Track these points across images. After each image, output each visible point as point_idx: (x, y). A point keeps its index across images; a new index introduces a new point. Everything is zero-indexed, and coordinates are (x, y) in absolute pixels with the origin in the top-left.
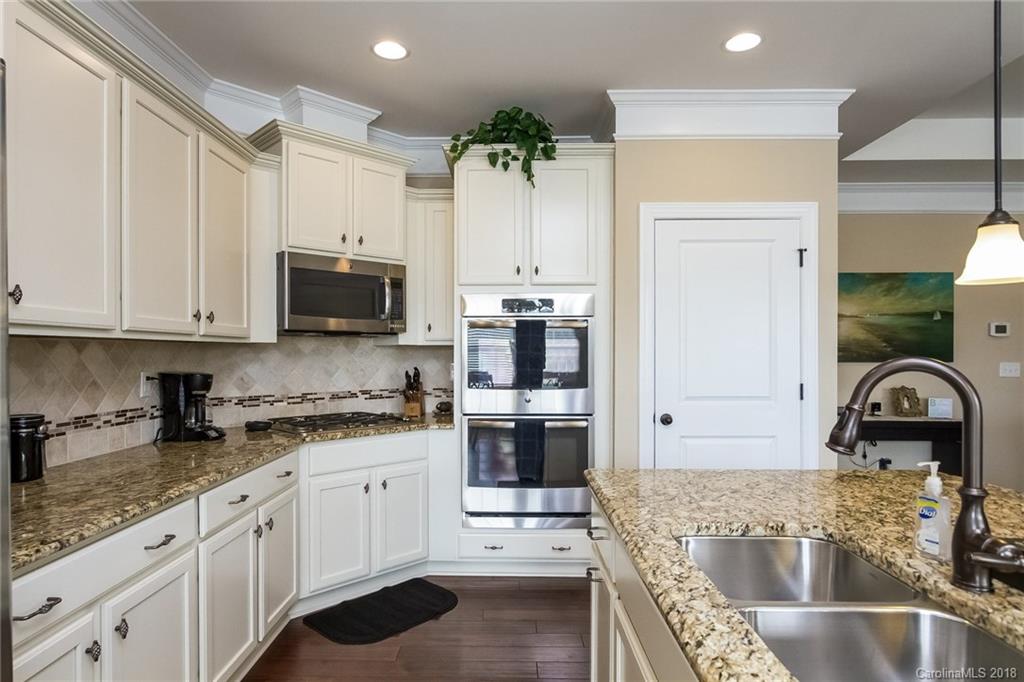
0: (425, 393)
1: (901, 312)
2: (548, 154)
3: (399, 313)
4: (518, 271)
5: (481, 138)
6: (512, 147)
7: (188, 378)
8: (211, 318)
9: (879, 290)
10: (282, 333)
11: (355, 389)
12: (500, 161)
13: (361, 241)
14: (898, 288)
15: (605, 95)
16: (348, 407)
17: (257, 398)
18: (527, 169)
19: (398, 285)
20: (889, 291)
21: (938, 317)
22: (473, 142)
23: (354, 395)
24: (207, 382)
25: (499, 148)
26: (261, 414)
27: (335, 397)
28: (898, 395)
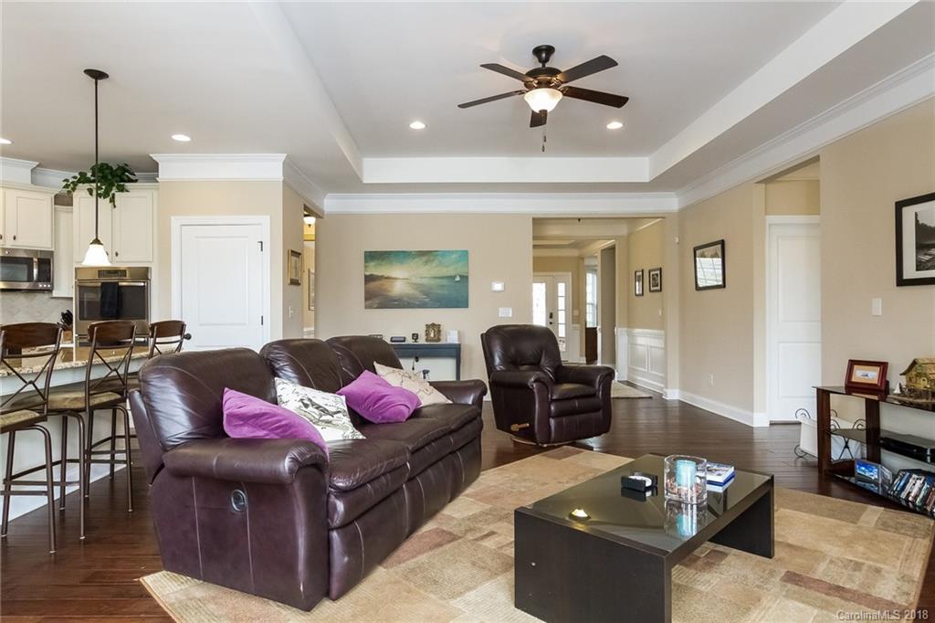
1: (435, 275)
3: (46, 279)
5: (84, 180)
9: (420, 262)
13: (15, 238)
14: (433, 260)
15: (151, 157)
19: (46, 263)
20: (427, 263)
21: (458, 279)
22: (80, 182)
25: (93, 185)
28: (429, 327)
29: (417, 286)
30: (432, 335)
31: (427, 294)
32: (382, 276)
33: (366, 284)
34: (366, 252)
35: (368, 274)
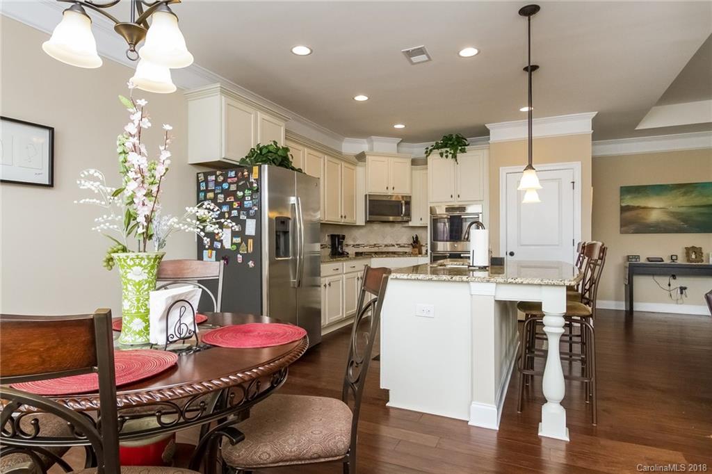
0: (422, 246)
1: (694, 205)
2: (463, 151)
3: (408, 214)
4: (452, 196)
5: (437, 147)
6: (448, 149)
7: (338, 236)
8: (345, 217)
9: (678, 193)
10: (367, 222)
11: (394, 243)
12: (444, 155)
13: (393, 188)
14: (692, 192)
15: (485, 127)
16: (391, 249)
17: (359, 245)
18: (454, 156)
19: (408, 203)
20: (685, 194)
22: (434, 149)
23: (393, 246)
24: (343, 237)
25: (444, 150)
26: (360, 250)
27: (386, 246)
28: (689, 251)
29: (674, 214)
30: (693, 256)
31: (685, 221)
32: (638, 207)
33: (621, 213)
34: (621, 187)
35: (623, 205)
